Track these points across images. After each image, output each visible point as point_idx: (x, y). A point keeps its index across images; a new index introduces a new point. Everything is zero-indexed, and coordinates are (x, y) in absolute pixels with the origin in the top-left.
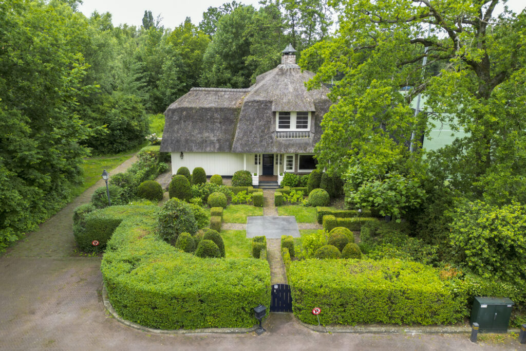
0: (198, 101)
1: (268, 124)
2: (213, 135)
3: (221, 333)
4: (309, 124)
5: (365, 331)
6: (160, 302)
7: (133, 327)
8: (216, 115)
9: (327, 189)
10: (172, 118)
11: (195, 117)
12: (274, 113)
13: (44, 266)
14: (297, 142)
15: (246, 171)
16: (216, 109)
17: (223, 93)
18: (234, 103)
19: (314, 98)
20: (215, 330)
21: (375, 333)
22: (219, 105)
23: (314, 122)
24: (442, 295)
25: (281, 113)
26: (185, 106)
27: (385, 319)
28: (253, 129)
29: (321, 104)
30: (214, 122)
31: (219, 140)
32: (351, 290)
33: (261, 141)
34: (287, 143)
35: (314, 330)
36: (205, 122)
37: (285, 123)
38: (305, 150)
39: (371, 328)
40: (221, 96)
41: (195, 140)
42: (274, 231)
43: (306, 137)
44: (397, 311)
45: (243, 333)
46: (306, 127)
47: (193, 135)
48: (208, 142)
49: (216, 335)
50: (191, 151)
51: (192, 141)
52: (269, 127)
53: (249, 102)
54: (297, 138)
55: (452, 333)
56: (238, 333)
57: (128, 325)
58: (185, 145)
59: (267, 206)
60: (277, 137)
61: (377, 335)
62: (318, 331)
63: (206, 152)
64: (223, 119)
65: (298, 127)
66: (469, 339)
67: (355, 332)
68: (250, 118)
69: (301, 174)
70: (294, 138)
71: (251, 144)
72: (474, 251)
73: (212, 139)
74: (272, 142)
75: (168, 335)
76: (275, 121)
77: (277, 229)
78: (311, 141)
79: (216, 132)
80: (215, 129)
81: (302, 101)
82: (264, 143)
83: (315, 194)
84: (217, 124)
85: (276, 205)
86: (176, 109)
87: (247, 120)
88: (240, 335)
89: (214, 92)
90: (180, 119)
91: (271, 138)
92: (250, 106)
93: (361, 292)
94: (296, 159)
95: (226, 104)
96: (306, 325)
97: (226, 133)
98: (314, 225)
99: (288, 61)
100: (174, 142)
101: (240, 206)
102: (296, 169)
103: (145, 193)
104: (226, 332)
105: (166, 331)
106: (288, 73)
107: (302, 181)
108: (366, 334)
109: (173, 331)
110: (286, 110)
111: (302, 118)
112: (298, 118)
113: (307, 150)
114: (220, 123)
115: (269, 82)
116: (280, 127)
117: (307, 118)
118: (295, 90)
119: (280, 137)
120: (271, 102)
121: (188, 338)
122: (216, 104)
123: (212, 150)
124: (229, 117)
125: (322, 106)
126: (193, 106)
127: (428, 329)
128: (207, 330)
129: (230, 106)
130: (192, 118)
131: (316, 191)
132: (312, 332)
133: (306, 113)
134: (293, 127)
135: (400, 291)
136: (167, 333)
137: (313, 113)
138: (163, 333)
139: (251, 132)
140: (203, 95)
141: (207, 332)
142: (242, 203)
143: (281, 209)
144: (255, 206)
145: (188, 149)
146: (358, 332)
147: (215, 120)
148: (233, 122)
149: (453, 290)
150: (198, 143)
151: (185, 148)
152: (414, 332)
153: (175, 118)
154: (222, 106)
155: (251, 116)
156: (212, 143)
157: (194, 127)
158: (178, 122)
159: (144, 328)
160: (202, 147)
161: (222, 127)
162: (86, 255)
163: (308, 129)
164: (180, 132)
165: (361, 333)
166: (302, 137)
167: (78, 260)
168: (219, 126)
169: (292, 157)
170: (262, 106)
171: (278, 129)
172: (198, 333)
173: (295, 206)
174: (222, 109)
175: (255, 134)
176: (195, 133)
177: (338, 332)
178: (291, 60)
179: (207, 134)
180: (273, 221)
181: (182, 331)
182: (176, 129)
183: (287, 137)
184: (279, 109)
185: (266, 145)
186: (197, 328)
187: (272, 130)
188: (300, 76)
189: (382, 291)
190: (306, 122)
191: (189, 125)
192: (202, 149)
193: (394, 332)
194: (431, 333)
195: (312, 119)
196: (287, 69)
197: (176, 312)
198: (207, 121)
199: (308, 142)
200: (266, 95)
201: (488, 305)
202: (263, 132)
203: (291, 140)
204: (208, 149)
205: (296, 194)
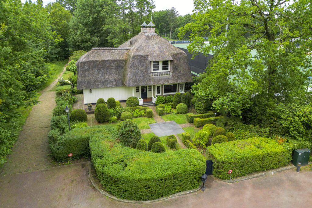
0: (99, 56)
1: (147, 69)
2: (111, 77)
3: (184, 195)
4: (169, 68)
5: (252, 177)
6: (152, 184)
7: (131, 203)
8: (112, 64)
9: (185, 103)
10: (84, 67)
11: (99, 66)
12: (151, 62)
13: (38, 176)
14: (164, 78)
15: (134, 97)
16: (112, 60)
17: (114, 51)
18: (122, 56)
19: (171, 53)
20: (180, 193)
21: (256, 177)
22: (113, 58)
23: (172, 66)
24: (284, 152)
25: (154, 62)
26: (92, 60)
27: (259, 169)
28: (138, 72)
29: (175, 56)
30: (111, 69)
31: (115, 80)
32: (246, 157)
33: (144, 79)
34: (158, 79)
35: (229, 182)
36: (105, 69)
37: (156, 68)
38: (168, 82)
39: (254, 175)
40: (113, 53)
41: (100, 81)
42: (169, 131)
43: (168, 74)
44: (265, 164)
45: (195, 192)
46: (167, 69)
47: (98, 78)
48: (109, 81)
49: (182, 196)
50: (97, 87)
51: (98, 81)
52: (148, 70)
53: (135, 56)
54: (164, 76)
55: (287, 170)
56: (193, 192)
57: (127, 202)
58: (94, 85)
59: (154, 116)
60: (153, 76)
61: (258, 178)
62: (231, 182)
63: (107, 88)
64: (117, 66)
65: (163, 69)
66: (296, 171)
67: (248, 179)
68: (136, 65)
69: (166, 96)
70: (162, 76)
71: (138, 81)
72: (295, 128)
73: (111, 79)
74: (150, 79)
75: (155, 203)
76: (151, 67)
77: (170, 129)
78: (171, 77)
79: (113, 74)
80: (112, 73)
81: (165, 54)
82: (145, 80)
83: (181, 107)
84: (113, 70)
85: (160, 116)
86: (86, 62)
87: (135, 67)
88: (194, 193)
89: (108, 50)
90: (89, 68)
91: (149, 76)
92: (136, 58)
93: (251, 158)
94: (162, 88)
95: (117, 58)
96: (223, 180)
97: (119, 75)
98: (188, 125)
99: (151, 31)
100: (86, 83)
101: (139, 119)
102: (162, 93)
103: (77, 118)
104: (186, 193)
105: (153, 201)
106: (152, 38)
107: (167, 100)
108: (253, 179)
109: (158, 200)
110: (157, 60)
111: (165, 64)
112: (163, 64)
113: (169, 82)
114: (115, 69)
115: (143, 43)
116: (154, 70)
117: (168, 64)
118: (159, 48)
119: (154, 76)
120: (148, 56)
121: (168, 202)
122: (111, 57)
123: (111, 86)
124: (120, 65)
125: (175, 57)
126: (97, 59)
127: (278, 170)
128: (175, 195)
129: (120, 59)
130: (97, 67)
131: (181, 105)
132: (228, 183)
133: (167, 61)
134: (161, 70)
135: (267, 153)
136: (154, 202)
137: (171, 61)
138: (152, 202)
139: (137, 74)
140: (102, 52)
141: (177, 196)
142: (140, 117)
143: (163, 117)
144: (148, 117)
145: (96, 87)
146: (249, 179)
147: (112, 68)
148: (123, 68)
149: (288, 149)
150: (102, 82)
151: (94, 86)
152: (272, 173)
153: (86, 68)
154: (115, 59)
155: (137, 64)
156: (111, 81)
157: (99, 73)
158: (88, 70)
159: (139, 202)
160: (105, 85)
161: (116, 72)
162: (63, 164)
163: (169, 70)
164: (90, 76)
165: (250, 179)
166: (166, 75)
167: (60, 168)
168: (115, 71)
169: (160, 87)
170: (143, 58)
171: (153, 71)
172: (171, 197)
173: (170, 115)
174: (115, 61)
175: (140, 75)
176: (100, 76)
177: (241, 181)
178: (152, 30)
179: (107, 77)
180: (164, 125)
181: (162, 199)
182: (87, 74)
183: (158, 75)
184: (154, 60)
185: (147, 81)
186: (170, 194)
187: (149, 72)
188: (159, 40)
189: (260, 155)
190: (168, 66)
191: (95, 71)
192: (105, 86)
193: (264, 175)
194: (279, 172)
195: (171, 65)
196: (151, 36)
197: (161, 188)
198: (107, 68)
199: (169, 77)
200: (144, 52)
201: (302, 153)
202: (144, 73)
203: (160, 77)
204: (109, 85)
205: (168, 108)
